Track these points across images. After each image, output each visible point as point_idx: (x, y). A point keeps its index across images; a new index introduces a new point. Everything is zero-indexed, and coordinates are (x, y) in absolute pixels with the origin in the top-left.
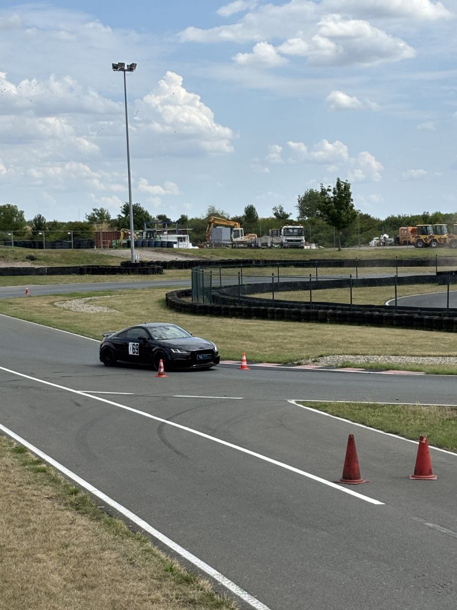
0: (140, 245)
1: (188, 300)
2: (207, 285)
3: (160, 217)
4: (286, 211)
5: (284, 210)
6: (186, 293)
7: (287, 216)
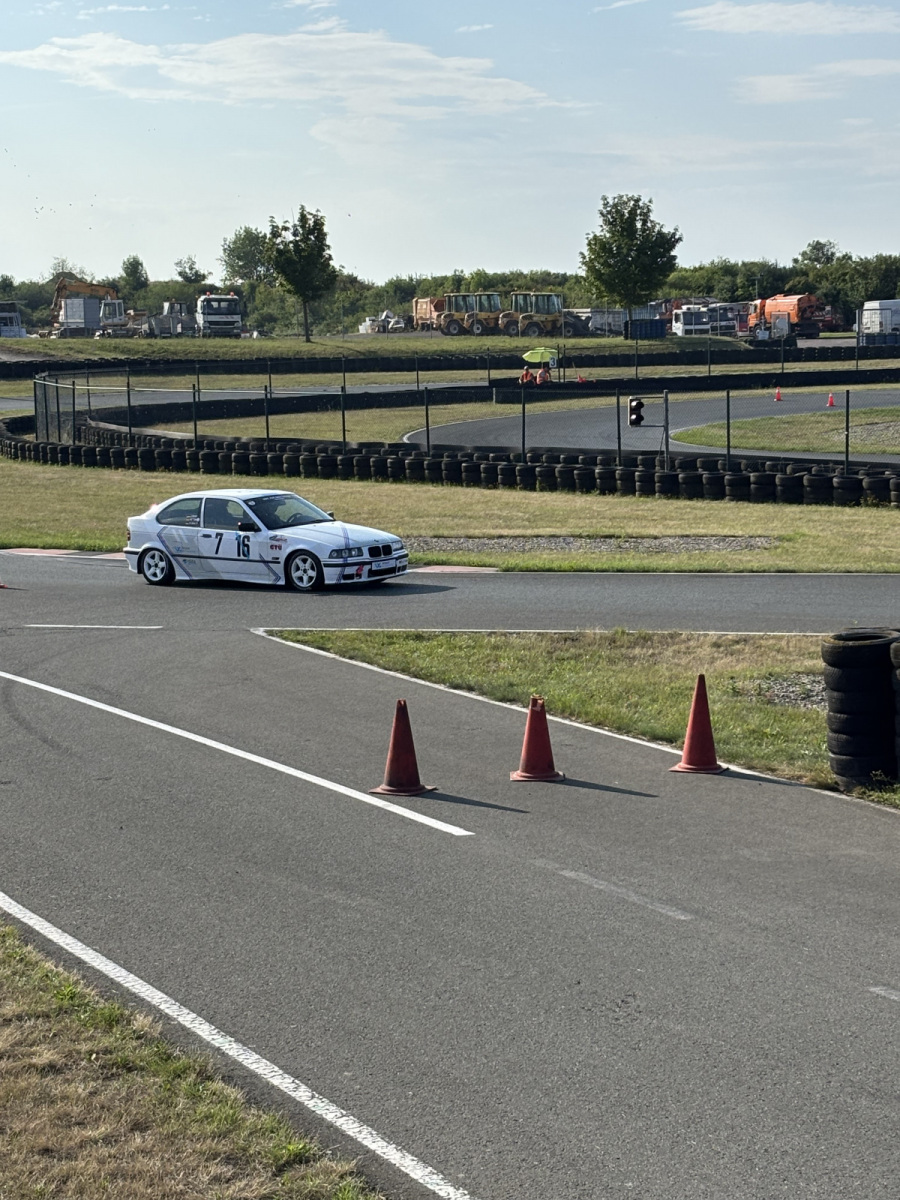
2: (65, 406)
4: (201, 268)
5: (197, 267)
6: (25, 424)
7: (204, 277)
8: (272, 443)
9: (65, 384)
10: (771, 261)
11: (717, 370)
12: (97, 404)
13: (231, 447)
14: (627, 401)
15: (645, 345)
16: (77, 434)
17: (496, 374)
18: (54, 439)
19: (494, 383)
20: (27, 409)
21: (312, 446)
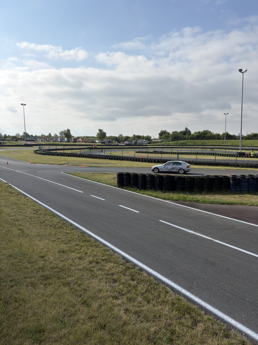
0: (27, 141)
1: (38, 152)
2: (42, 149)
3: (31, 135)
4: (57, 134)
6: (38, 150)
7: (57, 136)
8: (64, 153)
9: (42, 146)
10: (116, 136)
11: (110, 147)
12: (46, 149)
13: (60, 153)
14: (101, 150)
15: (103, 144)
16: (44, 152)
17: (88, 147)
18: (41, 152)
19: (88, 148)
20: (38, 149)
21: (68, 153)
